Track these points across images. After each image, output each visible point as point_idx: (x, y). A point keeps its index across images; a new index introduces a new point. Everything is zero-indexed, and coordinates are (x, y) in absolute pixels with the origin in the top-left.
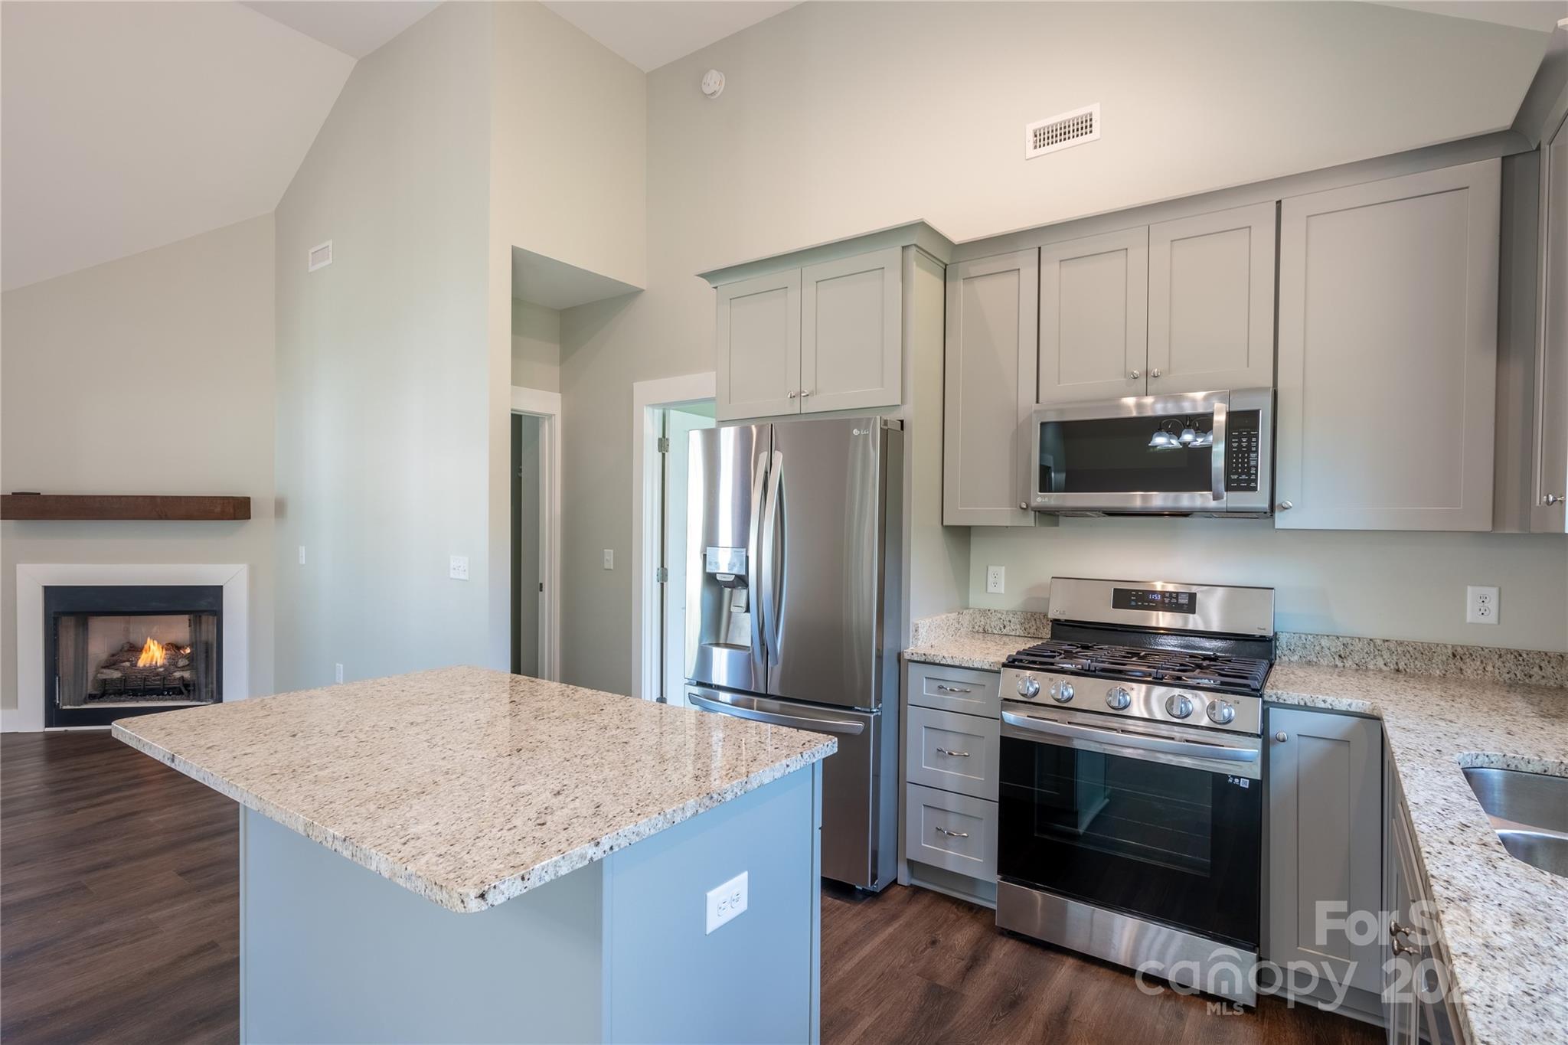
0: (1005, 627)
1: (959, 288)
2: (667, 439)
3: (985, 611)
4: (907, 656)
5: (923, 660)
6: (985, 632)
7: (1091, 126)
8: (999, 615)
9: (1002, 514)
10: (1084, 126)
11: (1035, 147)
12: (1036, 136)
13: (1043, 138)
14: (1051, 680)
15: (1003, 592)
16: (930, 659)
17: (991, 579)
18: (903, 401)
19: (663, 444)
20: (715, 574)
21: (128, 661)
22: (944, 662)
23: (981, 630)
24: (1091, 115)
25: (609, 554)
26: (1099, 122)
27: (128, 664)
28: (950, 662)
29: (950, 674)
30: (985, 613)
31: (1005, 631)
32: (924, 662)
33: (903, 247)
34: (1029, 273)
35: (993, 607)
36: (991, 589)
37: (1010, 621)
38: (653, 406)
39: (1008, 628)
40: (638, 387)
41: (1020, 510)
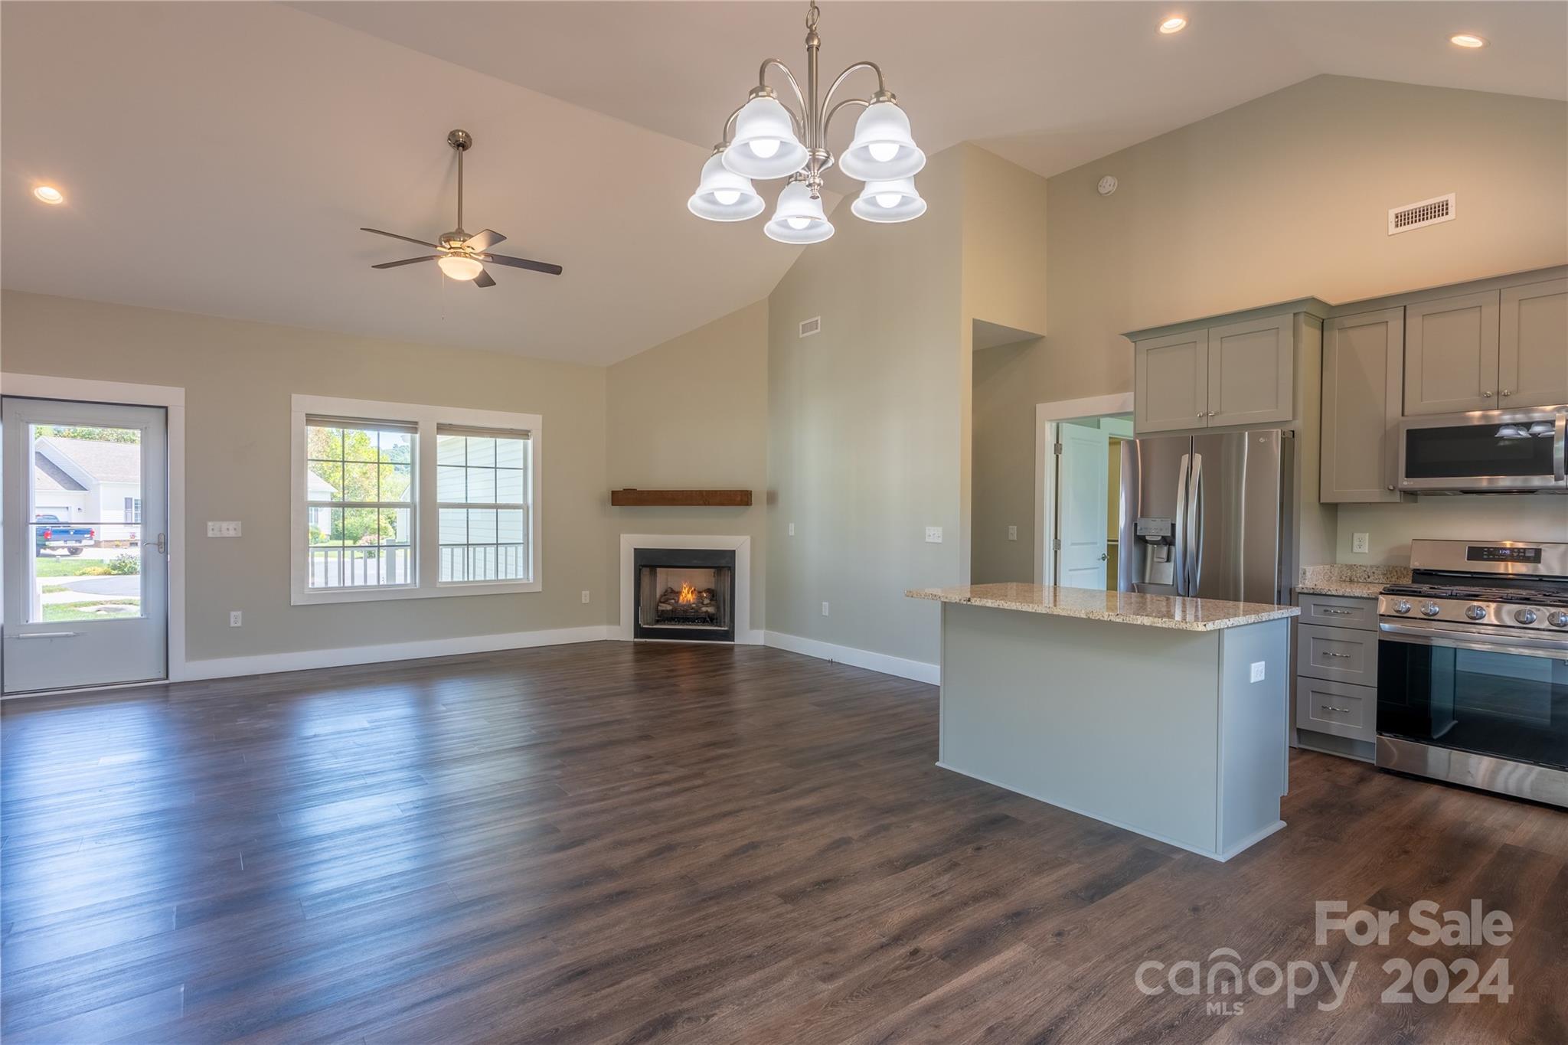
0: (1369, 577)
1: (1335, 337)
2: (1061, 445)
3: (1351, 566)
4: (1298, 590)
5: (1311, 592)
6: (1351, 581)
7: (1447, 209)
8: (1365, 569)
9: (1372, 493)
10: (1442, 209)
11: (1397, 226)
12: (1397, 217)
13: (1402, 219)
14: (1420, 602)
15: (1367, 551)
16: (1318, 591)
17: (1356, 543)
18: (1294, 417)
19: (1058, 449)
20: (1145, 536)
21: (673, 599)
22: (1329, 593)
23: (1348, 579)
24: (1447, 201)
25: (1013, 531)
26: (1454, 208)
27: (673, 601)
28: (1334, 593)
29: (1334, 602)
30: (1351, 567)
31: (1369, 580)
32: (1313, 594)
33: (1294, 314)
34: (1396, 325)
35: (1358, 564)
36: (1356, 550)
37: (1374, 573)
38: (1051, 421)
39: (1371, 578)
40: (1041, 408)
41: (1388, 491)
